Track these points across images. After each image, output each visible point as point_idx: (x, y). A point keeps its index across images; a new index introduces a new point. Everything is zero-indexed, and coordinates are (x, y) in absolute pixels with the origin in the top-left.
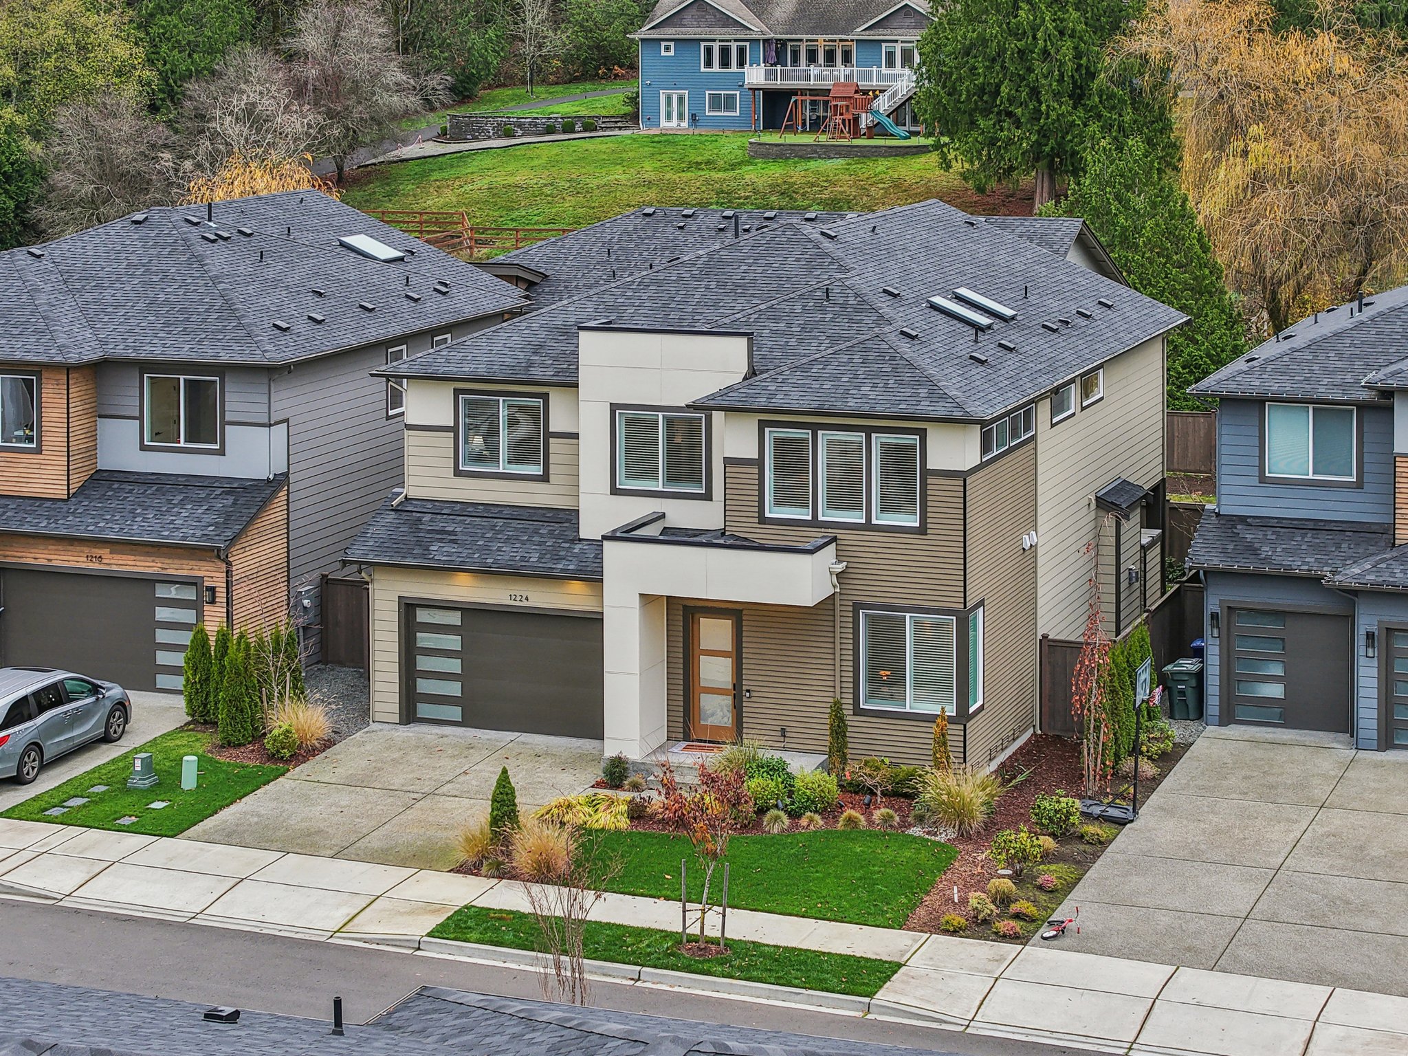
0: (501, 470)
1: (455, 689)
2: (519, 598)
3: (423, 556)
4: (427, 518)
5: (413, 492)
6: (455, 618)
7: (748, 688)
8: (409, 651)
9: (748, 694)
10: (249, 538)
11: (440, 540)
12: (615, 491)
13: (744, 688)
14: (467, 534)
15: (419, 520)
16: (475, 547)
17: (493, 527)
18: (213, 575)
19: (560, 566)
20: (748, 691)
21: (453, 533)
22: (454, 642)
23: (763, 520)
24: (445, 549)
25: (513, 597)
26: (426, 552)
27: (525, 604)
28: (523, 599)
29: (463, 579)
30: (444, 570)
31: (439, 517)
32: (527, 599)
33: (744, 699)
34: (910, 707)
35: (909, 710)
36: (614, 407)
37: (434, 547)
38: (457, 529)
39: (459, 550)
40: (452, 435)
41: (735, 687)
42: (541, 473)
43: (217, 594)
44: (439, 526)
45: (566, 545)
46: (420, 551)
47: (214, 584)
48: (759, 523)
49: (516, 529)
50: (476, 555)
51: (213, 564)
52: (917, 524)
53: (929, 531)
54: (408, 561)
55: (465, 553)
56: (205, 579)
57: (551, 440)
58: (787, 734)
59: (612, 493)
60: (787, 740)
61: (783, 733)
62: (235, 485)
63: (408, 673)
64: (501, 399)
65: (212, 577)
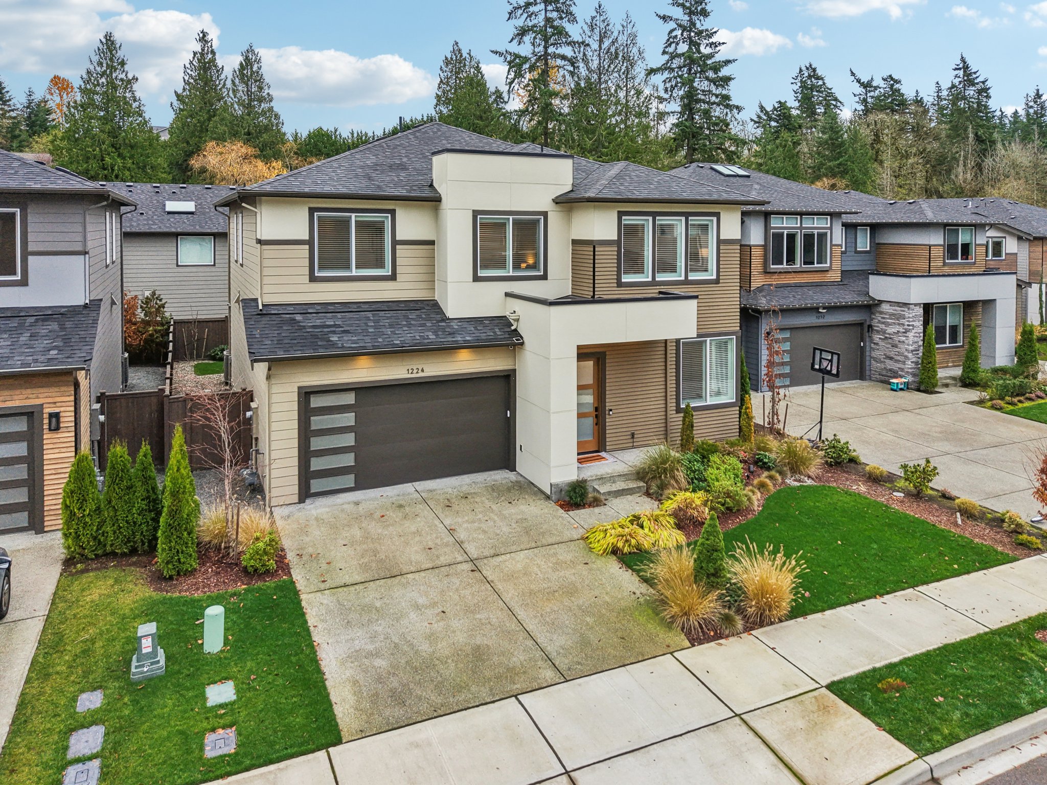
0: (353, 274)
1: (348, 460)
2: (415, 371)
4: (298, 317)
5: (266, 299)
6: (349, 399)
7: (610, 408)
8: (307, 434)
9: (611, 413)
11: (334, 332)
12: (476, 279)
13: (607, 408)
15: (293, 319)
16: (370, 334)
18: (57, 401)
19: (460, 339)
20: (611, 410)
22: (349, 419)
23: (620, 284)
24: (346, 339)
25: (410, 371)
26: (331, 343)
27: (421, 374)
28: (420, 371)
29: (363, 362)
30: (347, 356)
32: (423, 371)
33: (607, 416)
34: (710, 401)
35: (709, 403)
36: (476, 213)
37: (334, 338)
38: (337, 323)
39: (359, 338)
40: (307, 247)
41: (596, 409)
42: (390, 274)
43: (62, 419)
44: (318, 322)
45: (443, 324)
46: (325, 343)
47: (57, 410)
48: (617, 287)
49: (388, 318)
50: (380, 340)
51: (56, 389)
52: (714, 277)
53: (721, 281)
54: (322, 352)
55: (368, 339)
56: (44, 406)
57: (398, 247)
58: (635, 436)
59: (474, 281)
60: (635, 440)
61: (633, 435)
62: (50, 313)
63: (305, 454)
64: (353, 215)
65: (55, 403)
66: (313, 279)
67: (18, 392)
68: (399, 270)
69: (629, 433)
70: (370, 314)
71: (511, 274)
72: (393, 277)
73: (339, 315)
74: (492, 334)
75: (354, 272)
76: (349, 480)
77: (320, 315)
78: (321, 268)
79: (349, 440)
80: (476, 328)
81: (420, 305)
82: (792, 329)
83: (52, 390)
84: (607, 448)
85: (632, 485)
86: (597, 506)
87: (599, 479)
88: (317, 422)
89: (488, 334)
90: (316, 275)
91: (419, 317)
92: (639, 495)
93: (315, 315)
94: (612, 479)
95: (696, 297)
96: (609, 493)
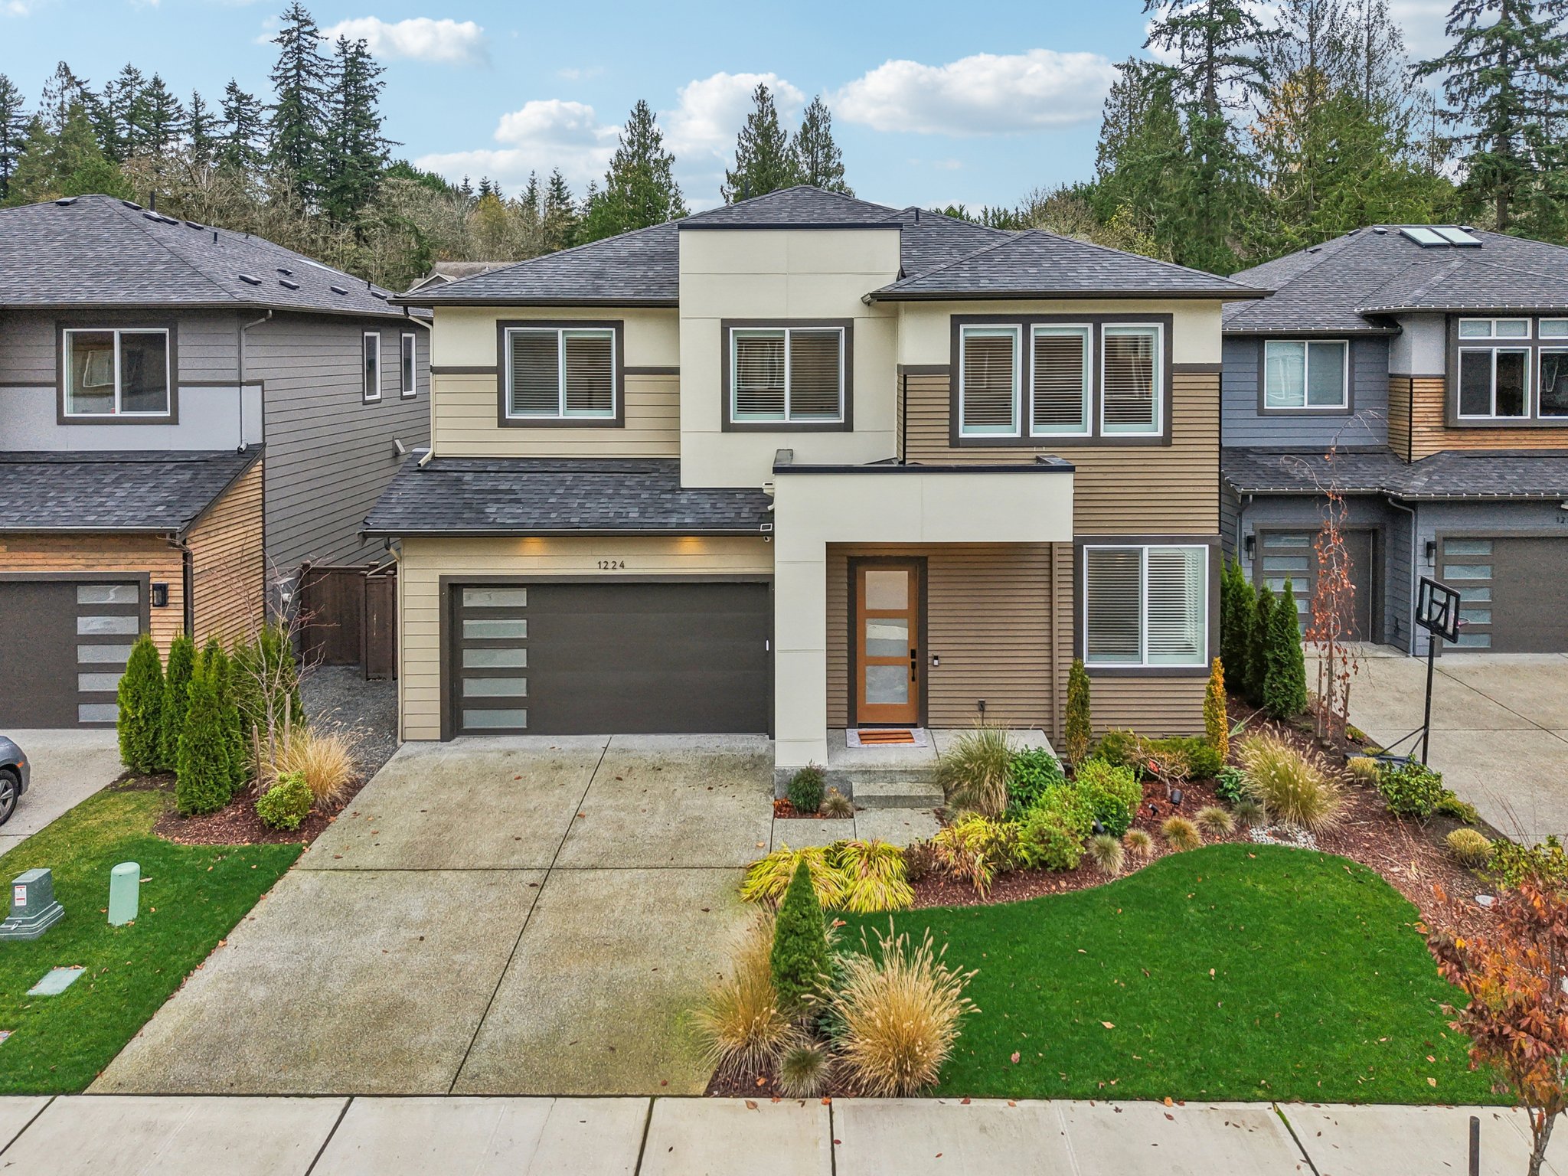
0: (561, 416)
1: (518, 688)
2: (611, 565)
3: (479, 521)
4: (468, 477)
5: (442, 450)
6: (518, 599)
7: (936, 654)
8: (453, 644)
9: (936, 662)
10: (216, 521)
11: (497, 501)
12: (727, 427)
13: (930, 654)
14: (530, 492)
15: (459, 480)
16: (546, 506)
17: (562, 482)
18: (164, 569)
19: (674, 520)
21: (511, 491)
22: (517, 628)
23: (956, 442)
24: (506, 510)
25: (602, 565)
26: (482, 516)
27: (620, 571)
28: (618, 566)
29: (533, 546)
30: (508, 537)
31: (484, 475)
32: (622, 566)
33: (930, 668)
34: (1148, 662)
35: (1146, 665)
36: (726, 324)
37: (491, 509)
38: (514, 487)
39: (527, 510)
40: (495, 377)
41: (913, 654)
42: (614, 417)
43: (170, 594)
44: (488, 486)
45: (669, 496)
46: (473, 515)
47: (164, 581)
48: (950, 447)
49: (592, 483)
50: (553, 515)
51: (163, 555)
52: (1160, 433)
53: (1174, 441)
54: (460, 528)
55: (536, 513)
56: (152, 575)
57: (627, 377)
58: (987, 708)
59: (723, 431)
60: (986, 715)
61: (982, 706)
62: (194, 459)
63: (453, 673)
64: (560, 330)
65: (163, 572)
66: (503, 423)
67: (122, 555)
68: (628, 412)
69: (976, 701)
70: (569, 477)
71: (787, 420)
72: (619, 423)
73: (525, 476)
74: (733, 515)
75: (563, 414)
76: (518, 718)
77: (500, 475)
78: (517, 406)
79: (518, 658)
80: (714, 506)
81: (650, 467)
82: (1494, 540)
83: (159, 555)
84: (930, 722)
85: (920, 790)
86: (834, 817)
87: (865, 772)
88: (472, 628)
89: (727, 515)
90: (507, 417)
91: (641, 484)
92: (924, 810)
93: (492, 474)
94: (889, 775)
95: (1070, 469)
96: (869, 799)
